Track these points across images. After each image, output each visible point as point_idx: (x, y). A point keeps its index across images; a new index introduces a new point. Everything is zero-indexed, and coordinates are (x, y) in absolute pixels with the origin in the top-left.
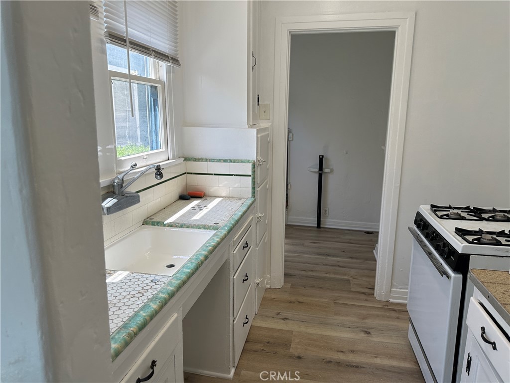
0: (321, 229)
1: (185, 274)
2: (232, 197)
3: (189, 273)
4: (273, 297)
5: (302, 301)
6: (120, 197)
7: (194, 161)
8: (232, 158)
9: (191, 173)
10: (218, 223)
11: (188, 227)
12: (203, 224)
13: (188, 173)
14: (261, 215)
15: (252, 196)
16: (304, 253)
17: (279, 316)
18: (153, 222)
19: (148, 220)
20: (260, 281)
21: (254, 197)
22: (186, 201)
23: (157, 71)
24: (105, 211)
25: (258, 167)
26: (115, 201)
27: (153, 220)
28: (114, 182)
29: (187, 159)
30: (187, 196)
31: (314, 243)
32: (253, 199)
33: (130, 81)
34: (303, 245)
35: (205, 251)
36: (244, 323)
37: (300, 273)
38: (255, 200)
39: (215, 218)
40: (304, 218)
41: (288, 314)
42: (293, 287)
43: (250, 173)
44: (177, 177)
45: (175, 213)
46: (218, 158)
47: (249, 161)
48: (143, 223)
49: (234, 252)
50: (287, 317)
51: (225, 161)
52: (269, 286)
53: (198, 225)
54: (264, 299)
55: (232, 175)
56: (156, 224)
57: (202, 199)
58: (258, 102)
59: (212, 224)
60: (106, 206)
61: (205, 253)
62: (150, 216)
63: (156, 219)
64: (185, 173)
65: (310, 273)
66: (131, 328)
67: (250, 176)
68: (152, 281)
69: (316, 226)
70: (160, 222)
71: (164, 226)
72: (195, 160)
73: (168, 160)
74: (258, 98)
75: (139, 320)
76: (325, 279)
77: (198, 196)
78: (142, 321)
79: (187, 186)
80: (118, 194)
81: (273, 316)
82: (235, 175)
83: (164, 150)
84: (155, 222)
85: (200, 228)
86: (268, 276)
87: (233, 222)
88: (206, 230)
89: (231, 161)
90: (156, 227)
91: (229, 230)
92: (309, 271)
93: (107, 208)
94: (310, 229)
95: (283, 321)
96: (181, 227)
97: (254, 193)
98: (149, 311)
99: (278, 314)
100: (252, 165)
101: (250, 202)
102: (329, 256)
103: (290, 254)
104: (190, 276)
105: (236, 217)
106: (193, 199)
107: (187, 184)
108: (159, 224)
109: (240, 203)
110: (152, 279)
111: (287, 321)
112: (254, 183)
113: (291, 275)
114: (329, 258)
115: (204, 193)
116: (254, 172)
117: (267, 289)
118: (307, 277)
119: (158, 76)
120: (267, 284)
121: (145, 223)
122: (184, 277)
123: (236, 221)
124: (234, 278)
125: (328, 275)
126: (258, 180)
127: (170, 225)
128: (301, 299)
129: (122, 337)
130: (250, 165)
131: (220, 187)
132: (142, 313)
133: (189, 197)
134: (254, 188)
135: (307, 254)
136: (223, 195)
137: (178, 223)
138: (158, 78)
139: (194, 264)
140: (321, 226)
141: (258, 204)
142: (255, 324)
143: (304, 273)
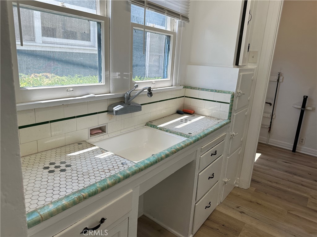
0: (296, 153)
1: (144, 164)
2: (213, 117)
3: (147, 164)
4: (238, 194)
5: (260, 203)
6: (126, 105)
7: (190, 89)
8: (218, 89)
9: (187, 97)
10: (191, 134)
11: (171, 132)
12: (181, 132)
13: (186, 97)
14: (234, 134)
15: (228, 118)
16: (274, 168)
17: (238, 209)
18: (151, 125)
19: (149, 123)
20: (228, 181)
21: (230, 119)
22: (180, 115)
23: (173, 25)
24: (114, 113)
25: (237, 97)
26: (122, 107)
27: (152, 124)
28: (125, 96)
29: (185, 87)
30: (182, 112)
31: (286, 162)
32: (228, 121)
33: (144, 30)
34: (276, 162)
35: (168, 151)
36: (206, 207)
37: (266, 182)
38: (230, 122)
39: (191, 130)
40: (283, 142)
41: (246, 210)
42: (256, 191)
43: (229, 102)
44: (176, 98)
45: (168, 122)
46: (207, 88)
47: (229, 92)
48: (146, 124)
49: (201, 157)
50: (244, 212)
51: (212, 91)
52: (237, 186)
53: (177, 132)
54: (231, 193)
55: (215, 101)
56: (152, 126)
57: (191, 115)
58: (248, 49)
59: (187, 133)
60: (115, 110)
61: (167, 152)
62: (152, 121)
63: (154, 124)
64: (184, 96)
65: (274, 185)
66: (83, 193)
67: (229, 103)
68: (122, 164)
69: (292, 150)
70: (155, 126)
71: (157, 129)
72: (192, 88)
73: (172, 86)
74: (249, 46)
75: (93, 189)
76: (285, 192)
77: (189, 113)
78: (94, 190)
79: (184, 105)
80: (126, 103)
81: (234, 208)
82: (217, 102)
83: (169, 79)
84: (152, 125)
85: (178, 135)
86: (238, 178)
87: (202, 134)
88: (182, 137)
89: (216, 91)
90: (153, 128)
91: (196, 140)
92: (275, 182)
93: (116, 111)
94: (285, 151)
95: (240, 213)
96: (167, 131)
97: (230, 116)
98: (103, 184)
99: (238, 207)
100: (232, 95)
101: (225, 123)
102: (295, 174)
103: (263, 167)
104: (147, 167)
105: (206, 132)
106: (185, 114)
107: (184, 104)
108: (155, 127)
109: (216, 122)
110: (123, 162)
111: (243, 214)
112: (231, 109)
113: (258, 182)
114: (295, 177)
115: (194, 112)
116: (232, 101)
117: (235, 187)
118: (271, 186)
119: (173, 29)
120: (236, 183)
121: (147, 124)
122: (142, 166)
123: (205, 134)
124: (199, 174)
125: (289, 190)
126: (235, 107)
127: (161, 129)
128: (260, 202)
129: (73, 197)
130: (230, 96)
131: (206, 108)
132: (98, 185)
133: (183, 112)
134: (230, 113)
135: (277, 169)
136: (207, 114)
137: (165, 129)
138: (173, 30)
139: (154, 159)
140: (296, 151)
141: (233, 125)
142: (218, 209)
143: (269, 183)
